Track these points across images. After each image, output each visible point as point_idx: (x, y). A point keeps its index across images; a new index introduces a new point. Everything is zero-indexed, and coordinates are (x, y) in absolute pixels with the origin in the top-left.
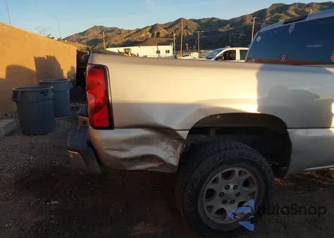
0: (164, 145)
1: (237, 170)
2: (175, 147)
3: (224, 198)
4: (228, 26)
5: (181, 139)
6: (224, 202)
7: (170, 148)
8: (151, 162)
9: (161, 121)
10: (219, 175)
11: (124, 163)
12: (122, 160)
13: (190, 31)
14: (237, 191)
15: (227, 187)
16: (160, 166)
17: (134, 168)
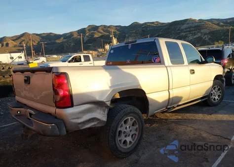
0: (98, 111)
1: (129, 118)
2: (104, 111)
3: (125, 134)
4: (62, 38)
5: (107, 106)
6: (126, 136)
7: (102, 112)
8: (93, 122)
9: (98, 98)
10: (123, 122)
11: (80, 126)
12: (79, 124)
13: (34, 42)
14: (130, 129)
15: (126, 128)
16: (98, 123)
17: (84, 128)
